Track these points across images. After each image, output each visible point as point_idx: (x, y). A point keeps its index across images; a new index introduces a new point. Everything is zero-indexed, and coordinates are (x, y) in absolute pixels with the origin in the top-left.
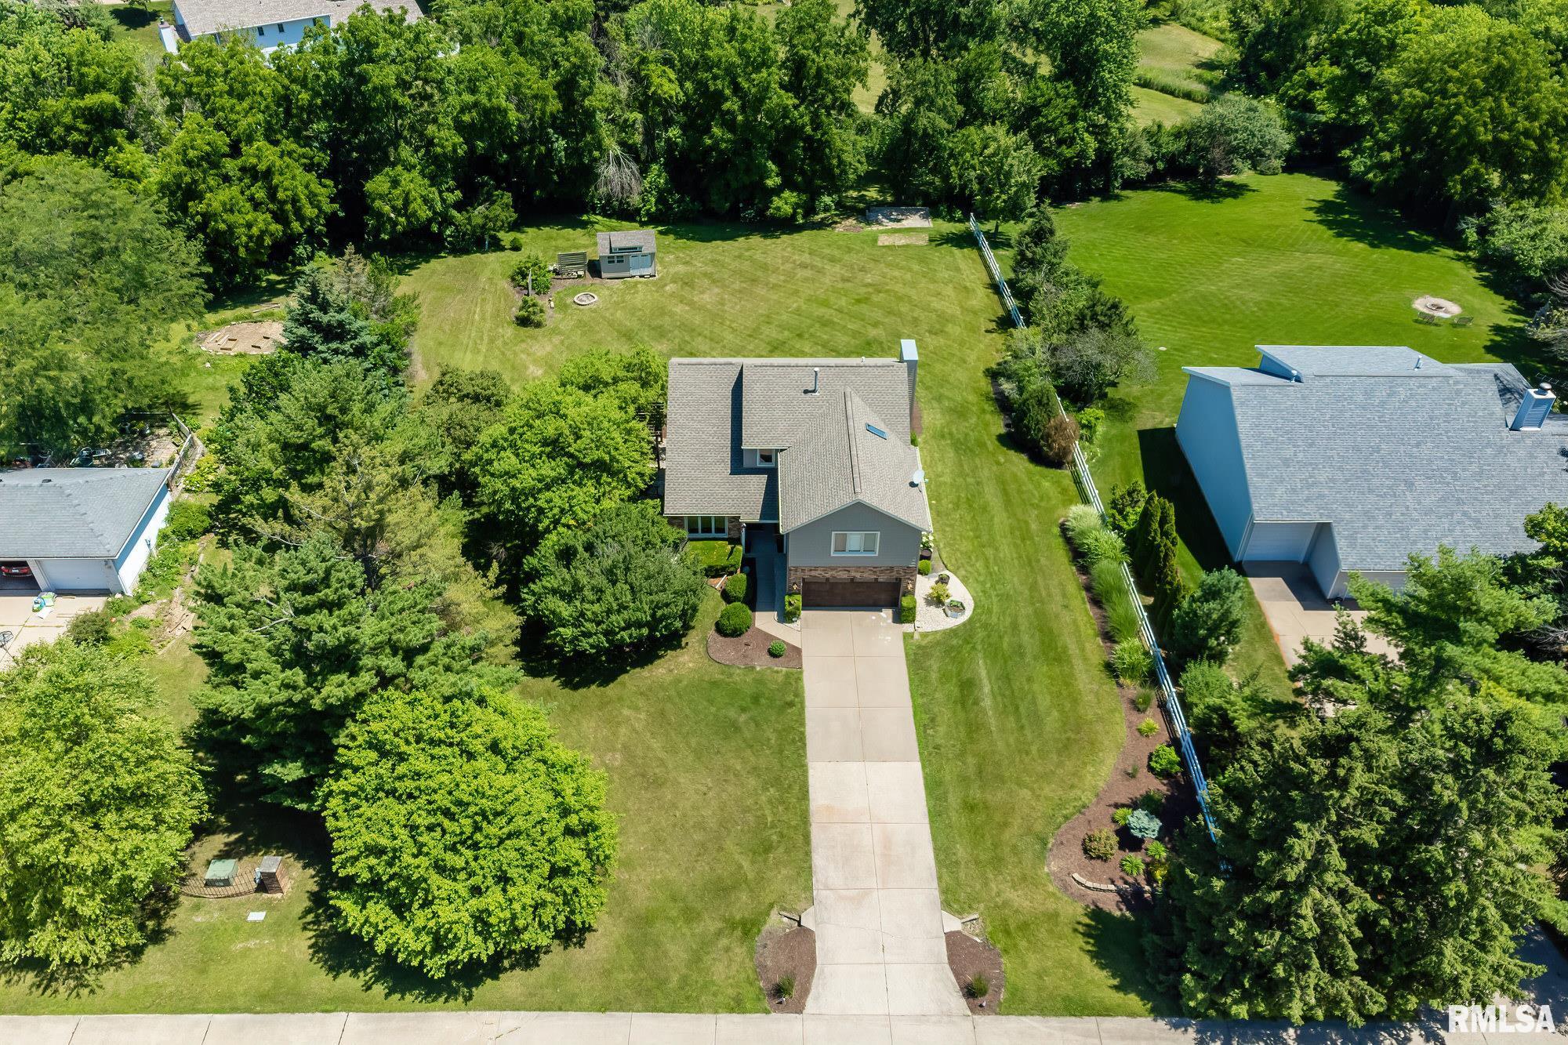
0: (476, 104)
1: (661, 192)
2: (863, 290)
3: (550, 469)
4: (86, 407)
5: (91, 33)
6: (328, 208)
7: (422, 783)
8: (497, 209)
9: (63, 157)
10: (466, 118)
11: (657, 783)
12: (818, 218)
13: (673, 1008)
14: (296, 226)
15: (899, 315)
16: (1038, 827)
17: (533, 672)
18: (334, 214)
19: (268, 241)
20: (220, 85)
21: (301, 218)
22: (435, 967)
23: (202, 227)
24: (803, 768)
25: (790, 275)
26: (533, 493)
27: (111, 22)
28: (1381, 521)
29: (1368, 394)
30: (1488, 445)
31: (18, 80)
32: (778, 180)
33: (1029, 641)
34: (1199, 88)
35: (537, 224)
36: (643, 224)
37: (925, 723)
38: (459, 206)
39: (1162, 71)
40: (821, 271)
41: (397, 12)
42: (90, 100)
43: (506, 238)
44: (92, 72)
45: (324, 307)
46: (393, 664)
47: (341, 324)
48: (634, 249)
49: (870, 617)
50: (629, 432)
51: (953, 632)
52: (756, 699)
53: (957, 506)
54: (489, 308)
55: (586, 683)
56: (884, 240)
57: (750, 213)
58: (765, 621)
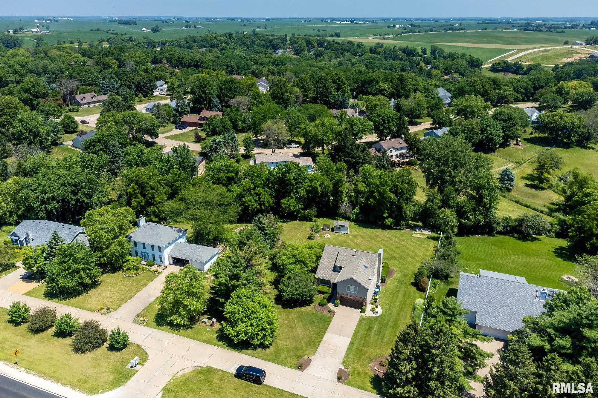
0: (311, 186)
1: (357, 214)
2: (399, 245)
3: (292, 260)
4: (208, 234)
5: (234, 161)
6: (272, 204)
7: (243, 304)
8: (312, 211)
9: (221, 186)
10: (308, 189)
11: (293, 328)
12: (400, 227)
13: (278, 363)
14: (263, 207)
15: (405, 252)
16: (371, 357)
17: (277, 304)
18: (273, 206)
19: (256, 209)
20: (256, 174)
21: (264, 206)
22: (236, 340)
23: (243, 204)
24: (324, 333)
25: (383, 239)
26: (286, 265)
27: (241, 158)
28: (491, 314)
29: (498, 283)
30: (528, 302)
31: (216, 169)
32: (387, 215)
33: (391, 324)
34: (546, 210)
35: (323, 217)
36: (351, 221)
37: (356, 332)
38: (303, 209)
39: (535, 203)
40: (391, 239)
41: (297, 163)
42: (229, 175)
43: (314, 219)
44: (231, 169)
45: (261, 223)
46: (245, 282)
47: (263, 227)
48: (343, 226)
49: (356, 310)
50: (311, 256)
51: (373, 317)
52: (321, 319)
53: (390, 294)
54: (302, 234)
55: (286, 308)
56: (414, 235)
57: (380, 223)
58: (331, 305)
